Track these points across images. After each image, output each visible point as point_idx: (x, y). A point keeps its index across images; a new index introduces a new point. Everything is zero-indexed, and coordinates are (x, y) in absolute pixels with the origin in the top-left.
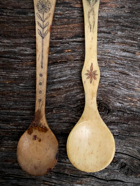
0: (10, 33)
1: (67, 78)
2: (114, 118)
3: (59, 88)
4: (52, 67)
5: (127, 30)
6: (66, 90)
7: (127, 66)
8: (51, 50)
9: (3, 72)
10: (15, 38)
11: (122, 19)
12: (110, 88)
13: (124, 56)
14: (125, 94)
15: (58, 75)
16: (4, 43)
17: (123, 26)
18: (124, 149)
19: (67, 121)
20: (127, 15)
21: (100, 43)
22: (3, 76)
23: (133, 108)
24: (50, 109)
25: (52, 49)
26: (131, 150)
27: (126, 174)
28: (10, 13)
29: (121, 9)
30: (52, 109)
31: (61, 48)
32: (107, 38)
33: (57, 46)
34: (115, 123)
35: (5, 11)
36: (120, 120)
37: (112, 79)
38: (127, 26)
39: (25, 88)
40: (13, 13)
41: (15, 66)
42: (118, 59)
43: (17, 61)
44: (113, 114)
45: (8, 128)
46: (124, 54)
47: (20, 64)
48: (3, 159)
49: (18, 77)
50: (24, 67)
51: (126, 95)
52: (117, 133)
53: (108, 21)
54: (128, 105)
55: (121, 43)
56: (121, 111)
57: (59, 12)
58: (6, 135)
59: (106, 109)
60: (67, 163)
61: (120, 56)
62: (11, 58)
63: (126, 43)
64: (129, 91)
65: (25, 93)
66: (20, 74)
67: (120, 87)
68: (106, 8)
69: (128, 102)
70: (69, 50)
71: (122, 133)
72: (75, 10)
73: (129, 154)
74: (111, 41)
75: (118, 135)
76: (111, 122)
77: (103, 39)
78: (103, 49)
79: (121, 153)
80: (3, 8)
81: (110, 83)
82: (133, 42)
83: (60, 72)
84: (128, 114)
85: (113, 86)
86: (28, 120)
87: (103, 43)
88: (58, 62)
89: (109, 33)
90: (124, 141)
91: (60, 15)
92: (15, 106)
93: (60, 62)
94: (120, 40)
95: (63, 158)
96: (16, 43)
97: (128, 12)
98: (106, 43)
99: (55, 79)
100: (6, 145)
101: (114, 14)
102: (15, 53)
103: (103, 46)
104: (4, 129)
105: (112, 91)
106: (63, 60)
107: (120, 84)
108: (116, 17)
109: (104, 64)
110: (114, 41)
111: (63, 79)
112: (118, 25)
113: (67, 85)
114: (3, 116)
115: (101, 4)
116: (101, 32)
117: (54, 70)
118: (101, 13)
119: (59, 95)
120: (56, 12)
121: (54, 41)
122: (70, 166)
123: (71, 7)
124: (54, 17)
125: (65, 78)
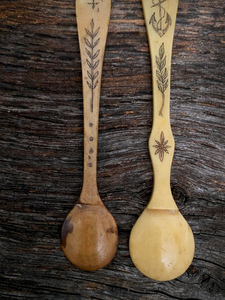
0: (50, 86)
1: (127, 150)
2: (194, 209)
3: (117, 164)
4: (107, 135)
5: (213, 84)
6: (125, 167)
7: (213, 135)
8: (106, 111)
9: (39, 140)
10: (57, 93)
11: (206, 69)
12: (188, 166)
13: (208, 122)
14: (209, 176)
15: (115, 146)
16: (41, 99)
17: (207, 79)
18: (207, 255)
19: (126, 212)
20: (213, 63)
21: (175, 102)
22: (38, 145)
23: (220, 195)
24: (102, 193)
25: (108, 110)
26: (217, 255)
27: (210, 291)
28: (50, 57)
29: (204, 55)
30: (106, 193)
31: (119, 108)
32: (185, 96)
33: (114, 106)
34: (195, 216)
35: (43, 55)
36: (202, 212)
37: (191, 153)
38: (212, 79)
39: (69, 164)
40: (54, 58)
41: (56, 133)
42: (200, 125)
43: (60, 126)
44: (193, 203)
45: (43, 220)
46: (209, 118)
47: (63, 129)
48: (35, 264)
49: (60, 147)
50: (69, 134)
51: (211, 176)
52: (197, 231)
53: (186, 72)
54: (214, 191)
55: (205, 103)
56: (204, 199)
57: (118, 58)
58: (41, 230)
59: (183, 195)
60: (125, 272)
61: (203, 121)
62: (50, 121)
63: (211, 104)
64: (216, 171)
65: (68, 170)
66: (62, 144)
67: (203, 165)
68: (183, 53)
69: (213, 187)
70: (132, 112)
71: (204, 231)
72: (140, 55)
73: (215, 262)
74: (190, 100)
75: (199, 234)
76: (189, 214)
77: (179, 97)
78: (179, 111)
79: (203, 260)
80: (40, 51)
81: (189, 159)
82: (221, 101)
83: (118, 141)
84: (214, 203)
85: (192, 163)
87: (179, 103)
88: (115, 128)
89: (188, 89)
90: (207, 242)
91: (120, 62)
92: (54, 189)
93: (118, 128)
94: (203, 99)
95: (120, 265)
96: (58, 101)
97: (214, 60)
98: (183, 103)
99: (110, 151)
100: (39, 244)
101: (195, 62)
102: (56, 114)
103: (178, 107)
104: (38, 221)
105: (191, 171)
106: (122, 126)
107: (202, 161)
108: (197, 66)
109: (180, 132)
110: (195, 100)
111: (122, 152)
112: (200, 77)
113: (128, 160)
114: (37, 202)
115: (176, 48)
116: (176, 87)
117: (110, 138)
118: (176, 60)
119: (115, 173)
120: (114, 59)
121: (111, 98)
122: (130, 277)
123: (134, 51)
124: (111, 65)
125: (124, 150)
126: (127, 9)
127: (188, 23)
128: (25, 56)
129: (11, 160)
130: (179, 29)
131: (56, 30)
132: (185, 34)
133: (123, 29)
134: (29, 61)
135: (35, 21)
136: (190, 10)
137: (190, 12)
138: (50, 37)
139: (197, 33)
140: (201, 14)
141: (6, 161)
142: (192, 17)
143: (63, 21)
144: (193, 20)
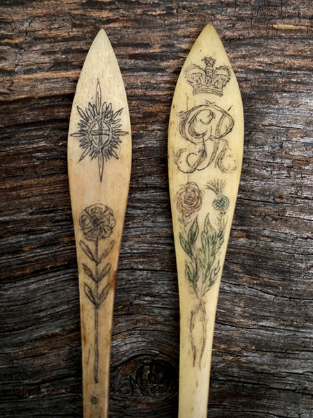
1: (71, 306)
3: (53, 334)
4: (33, 283)
6: (69, 335)
8: (28, 240)
15: (48, 302)
21: (148, 214)
23: (231, 367)
24: (33, 385)
25: (31, 237)
30: (38, 384)
31: (52, 233)
33: (42, 230)
54: (221, 362)
57: (43, 143)
64: (222, 327)
77: (153, 205)
78: (155, 230)
83: (53, 292)
87: (154, 214)
88: (46, 269)
91: (47, 150)
93: (51, 268)
98: (160, 214)
99: (40, 311)
103: (153, 222)
106: (58, 264)
109: (158, 264)
111: (61, 309)
113: (72, 324)
115: (144, 117)
116: (147, 187)
117: (39, 288)
118: (144, 139)
119: (53, 349)
120: (35, 146)
121: (35, 217)
124: (32, 158)
125: (65, 307)
126: (54, 53)
127: (162, 70)
130: (148, 82)
133: (49, 90)
136: (164, 46)
137: (164, 49)
142: (168, 58)
144: (171, 63)
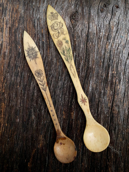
2: (80, 9)
9: (52, 66)
11: (26, 1)
17: (30, 1)
18: (97, 5)
19: (81, 33)
21: (39, 14)
22: (55, 66)
26: (97, 2)
27: (109, 5)
28: (18, 62)
29: (20, 2)
30: (74, 41)
31: (40, 35)
32: (36, 10)
33: (39, 37)
34: (82, 9)
35: (17, 65)
36: (81, 6)
37: (59, 9)
40: (19, 60)
41: (50, 59)
43: (47, 58)
44: (78, 9)
45: (83, 64)
46: (46, 2)
48: (99, 67)
49: (55, 58)
50: (50, 55)
51: (68, 2)
53: (27, 9)
54: (74, 1)
55: (39, 3)
56: (76, 6)
57: (20, 35)
59: (75, 13)
60: (102, 34)
61: (47, 4)
67: (64, 5)
68: (19, 10)
69: (72, 2)
70: (42, 30)
71: (88, 6)
72: (19, 26)
73: (99, 2)
74: (38, 8)
77: (37, 12)
78: (43, 12)
79: (98, 7)
81: (61, 10)
84: (78, 2)
85: (63, 9)
86: (79, 53)
89: (34, 9)
90: (92, 5)
95: (100, 36)
98: (39, 11)
100: (92, 65)
101: (23, 6)
103: (41, 13)
104: (83, 66)
105: (66, 9)
107: (62, 5)
112: (29, 4)
122: (104, 33)
123: (17, 29)
127: (6, 7)
128: (17, 72)
129: (60, 77)
130: (9, 11)
131: (7, 60)
132: (10, 9)
133: (8, 33)
134: (20, 70)
135: (2, 69)
137: (1, 6)
138: (9, 62)
139: (10, 4)
140: (2, 2)
141: (60, 79)
143: (3, 57)
144: (5, 5)
